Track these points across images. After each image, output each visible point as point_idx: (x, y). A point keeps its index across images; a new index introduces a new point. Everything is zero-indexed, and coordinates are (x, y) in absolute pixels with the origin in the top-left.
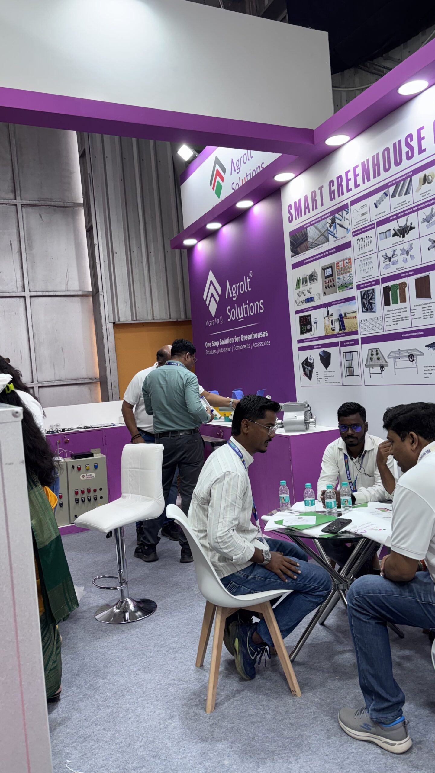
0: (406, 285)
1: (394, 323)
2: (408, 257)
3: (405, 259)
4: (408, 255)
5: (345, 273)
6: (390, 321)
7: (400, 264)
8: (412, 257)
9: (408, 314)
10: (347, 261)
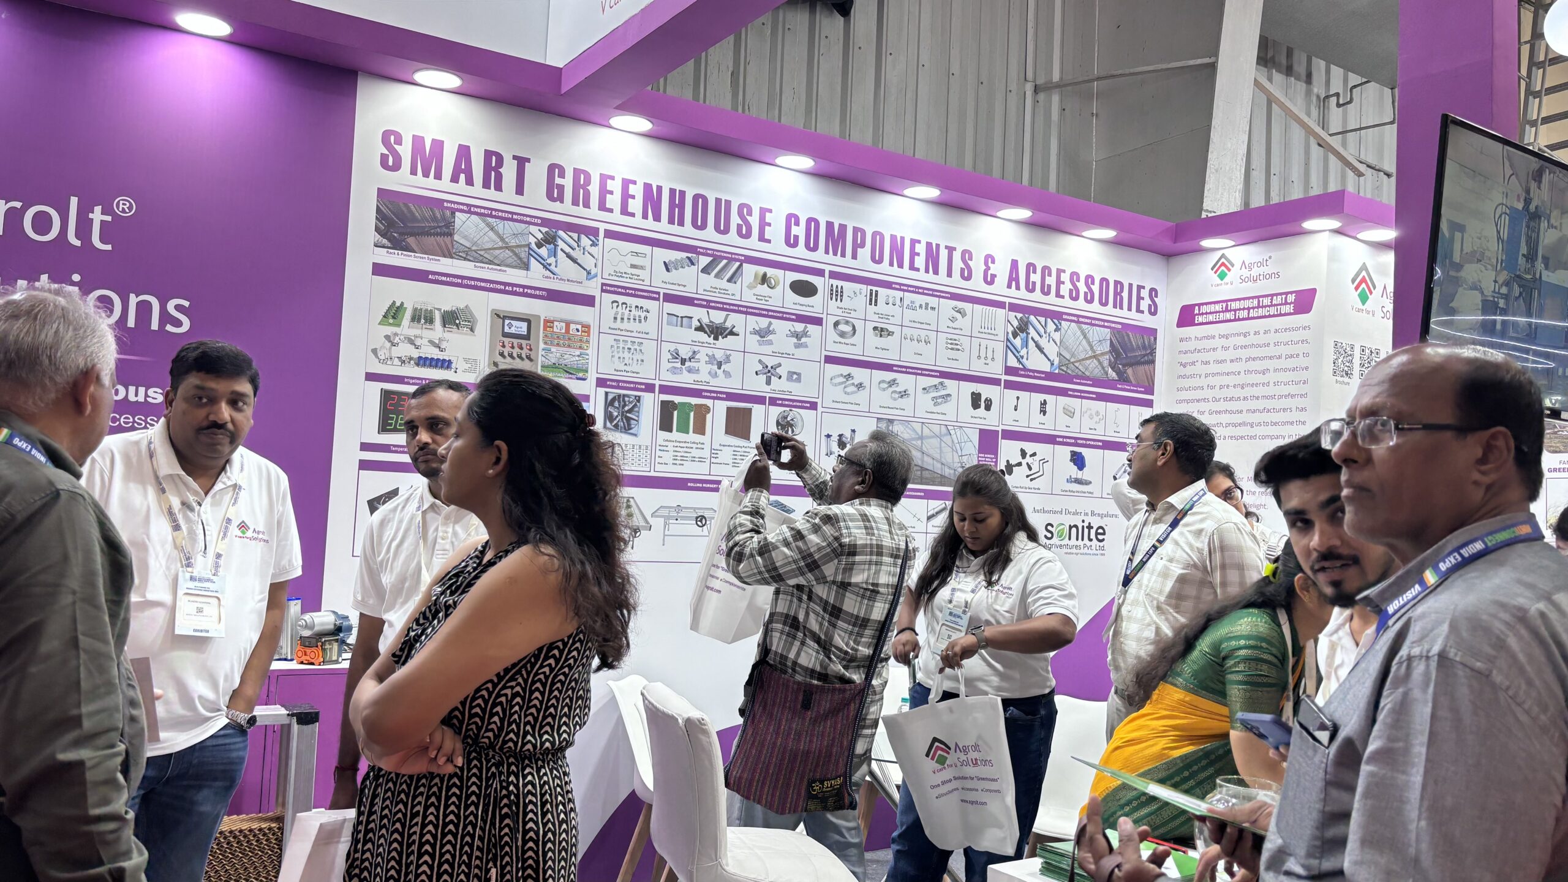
0: (709, 410)
1: (675, 462)
2: (720, 372)
3: (713, 372)
4: (719, 368)
5: (569, 346)
6: (668, 457)
7: (703, 376)
8: (727, 374)
9: (706, 453)
10: (579, 327)
